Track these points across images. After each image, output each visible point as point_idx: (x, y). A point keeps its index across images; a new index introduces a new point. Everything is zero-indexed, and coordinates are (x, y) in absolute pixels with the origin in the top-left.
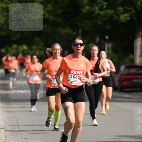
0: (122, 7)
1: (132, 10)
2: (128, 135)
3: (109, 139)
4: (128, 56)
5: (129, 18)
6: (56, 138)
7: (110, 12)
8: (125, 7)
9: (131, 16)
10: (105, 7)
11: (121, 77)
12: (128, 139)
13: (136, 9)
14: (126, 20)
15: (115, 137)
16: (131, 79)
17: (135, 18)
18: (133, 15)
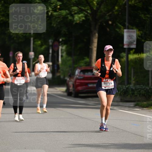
0: (77, 6)
1: (87, 9)
2: (84, 143)
3: (63, 147)
4: (83, 59)
5: (84, 18)
6: (6, 147)
7: (64, 12)
8: (80, 7)
9: (86, 16)
10: (59, 7)
11: (75, 82)
12: (84, 147)
13: (92, 9)
14: (81, 20)
15: (69, 146)
16: (86, 84)
17: (90, 18)
18: (89, 15)
